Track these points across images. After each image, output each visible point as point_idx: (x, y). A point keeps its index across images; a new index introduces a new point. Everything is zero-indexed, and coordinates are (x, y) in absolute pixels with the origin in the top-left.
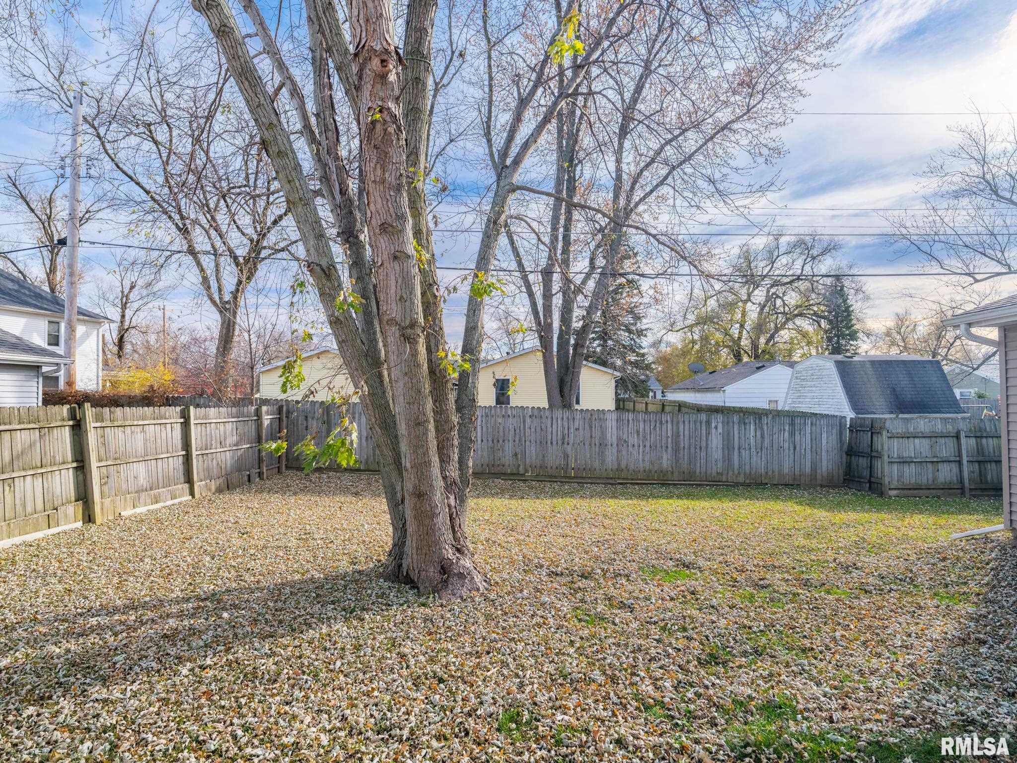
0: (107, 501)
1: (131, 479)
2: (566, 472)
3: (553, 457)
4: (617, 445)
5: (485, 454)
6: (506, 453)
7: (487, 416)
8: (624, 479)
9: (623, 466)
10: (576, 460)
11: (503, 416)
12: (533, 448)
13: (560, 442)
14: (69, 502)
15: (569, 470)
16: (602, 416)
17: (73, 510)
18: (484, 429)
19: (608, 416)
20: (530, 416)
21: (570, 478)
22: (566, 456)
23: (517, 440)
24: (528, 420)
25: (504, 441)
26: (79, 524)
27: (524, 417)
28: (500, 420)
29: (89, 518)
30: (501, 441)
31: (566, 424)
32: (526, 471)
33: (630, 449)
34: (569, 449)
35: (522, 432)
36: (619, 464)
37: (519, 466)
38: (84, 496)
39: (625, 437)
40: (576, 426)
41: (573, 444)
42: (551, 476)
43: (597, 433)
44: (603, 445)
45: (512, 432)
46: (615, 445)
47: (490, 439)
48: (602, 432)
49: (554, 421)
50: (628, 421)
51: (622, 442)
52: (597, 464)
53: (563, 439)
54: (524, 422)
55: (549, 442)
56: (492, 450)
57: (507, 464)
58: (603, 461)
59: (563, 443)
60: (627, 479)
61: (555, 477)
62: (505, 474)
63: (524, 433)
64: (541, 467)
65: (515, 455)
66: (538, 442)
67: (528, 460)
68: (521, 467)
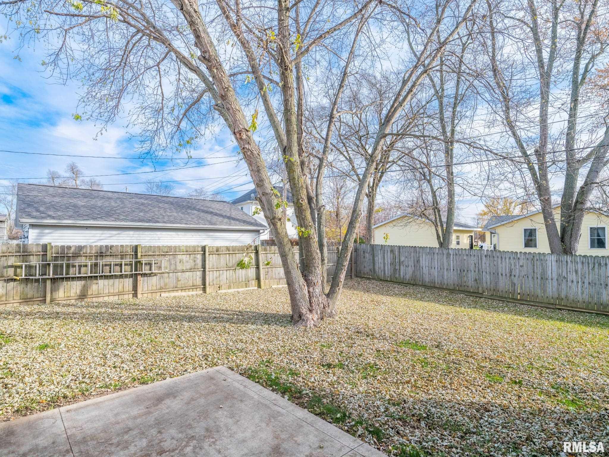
0: (267, 281)
1: (277, 274)
2: (513, 295)
3: (503, 284)
4: (557, 280)
5: (456, 278)
6: (470, 278)
7: (456, 255)
8: (564, 306)
9: (563, 295)
10: (521, 288)
11: (467, 255)
12: (488, 277)
13: (508, 275)
14: (253, 280)
15: (516, 295)
16: (542, 257)
17: (254, 283)
18: (455, 262)
19: (548, 258)
20: (486, 256)
21: (517, 300)
22: (514, 284)
23: (477, 271)
24: (484, 258)
25: (468, 271)
26: (256, 288)
27: (481, 256)
28: (465, 258)
29: (259, 286)
30: (466, 271)
32: (484, 292)
33: (570, 284)
34: (515, 280)
35: (480, 266)
36: (559, 295)
38: (258, 278)
39: (564, 274)
40: (521, 264)
41: (519, 276)
42: (502, 297)
43: (539, 271)
44: (544, 278)
45: (473, 265)
46: (555, 280)
47: (458, 269)
48: (543, 269)
50: (567, 262)
51: (561, 279)
52: (539, 292)
53: (511, 272)
54: (481, 259)
55: (500, 274)
56: (460, 276)
57: (470, 286)
58: (545, 291)
59: (511, 275)
60: (566, 306)
61: (504, 298)
62: (469, 292)
63: (482, 266)
64: (494, 290)
65: (476, 280)
66: (492, 273)
67: (485, 285)
68: (480, 288)
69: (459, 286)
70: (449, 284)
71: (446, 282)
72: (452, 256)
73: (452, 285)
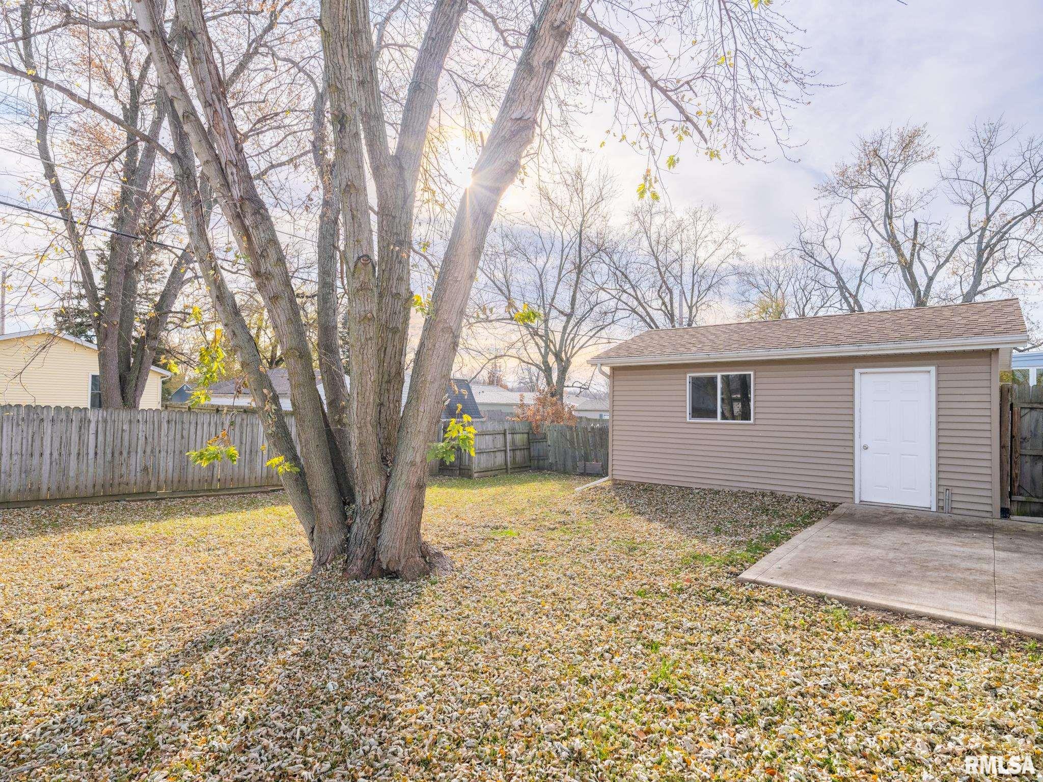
2: (210, 484)
5: (100, 472)
6: (133, 468)
8: (273, 485)
10: (223, 471)
12: (170, 459)
15: (215, 482)
18: (100, 438)
21: (215, 490)
23: (149, 450)
24: (165, 425)
25: (129, 453)
30: (125, 454)
31: (213, 430)
32: (159, 488)
35: (156, 441)
37: (149, 482)
42: (192, 491)
43: (248, 439)
44: (253, 449)
45: (142, 441)
47: (108, 452)
49: (199, 427)
52: (246, 473)
56: (111, 465)
57: (132, 482)
61: (197, 491)
62: (129, 495)
63: (159, 441)
64: (179, 481)
65: (145, 469)
66: (177, 452)
67: (162, 477)
68: (153, 484)
69: (108, 485)
70: (82, 487)
71: (72, 483)
72: (93, 426)
73: (90, 485)
